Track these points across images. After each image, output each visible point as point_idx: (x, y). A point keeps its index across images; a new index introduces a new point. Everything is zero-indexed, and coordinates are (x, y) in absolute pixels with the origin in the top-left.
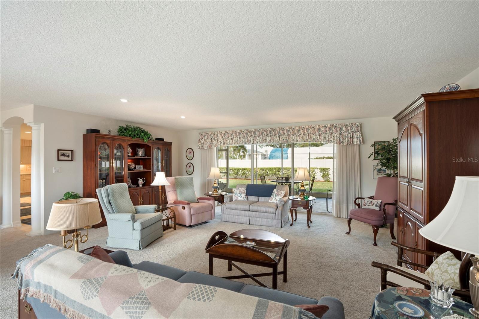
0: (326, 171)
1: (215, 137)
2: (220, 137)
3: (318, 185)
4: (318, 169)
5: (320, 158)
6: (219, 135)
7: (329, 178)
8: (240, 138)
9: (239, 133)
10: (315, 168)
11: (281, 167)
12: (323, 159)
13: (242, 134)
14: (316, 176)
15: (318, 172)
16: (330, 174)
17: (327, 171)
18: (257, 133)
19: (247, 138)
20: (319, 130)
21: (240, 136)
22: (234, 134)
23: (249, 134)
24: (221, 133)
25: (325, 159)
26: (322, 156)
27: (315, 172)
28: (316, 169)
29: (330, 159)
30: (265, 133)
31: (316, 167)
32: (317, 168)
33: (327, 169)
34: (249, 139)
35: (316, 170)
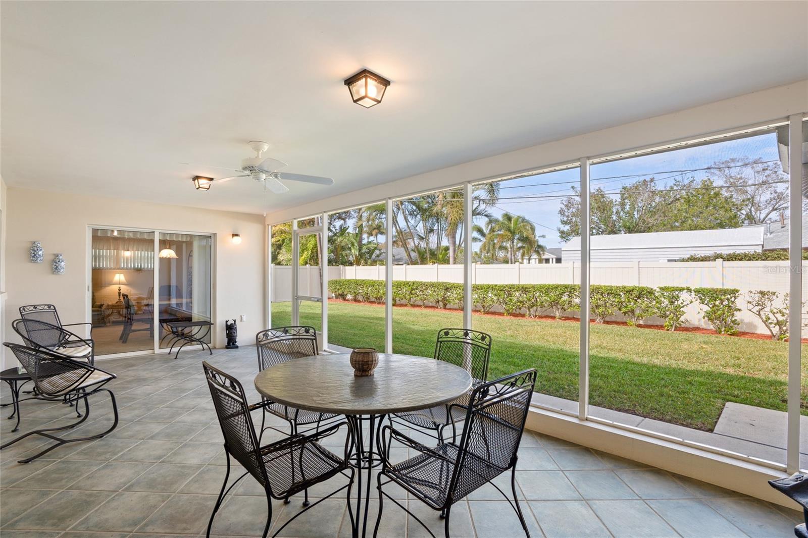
0: (722, 301)
3: (685, 346)
4: (693, 292)
5: (704, 259)
7: (733, 322)
10: (681, 290)
11: (578, 282)
12: (715, 260)
14: (684, 313)
15: (691, 302)
16: (739, 310)
17: (728, 299)
25: (720, 261)
26: (710, 252)
27: (680, 302)
28: (685, 292)
29: (741, 260)
31: (684, 286)
32: (689, 290)
33: (725, 292)
35: (684, 296)
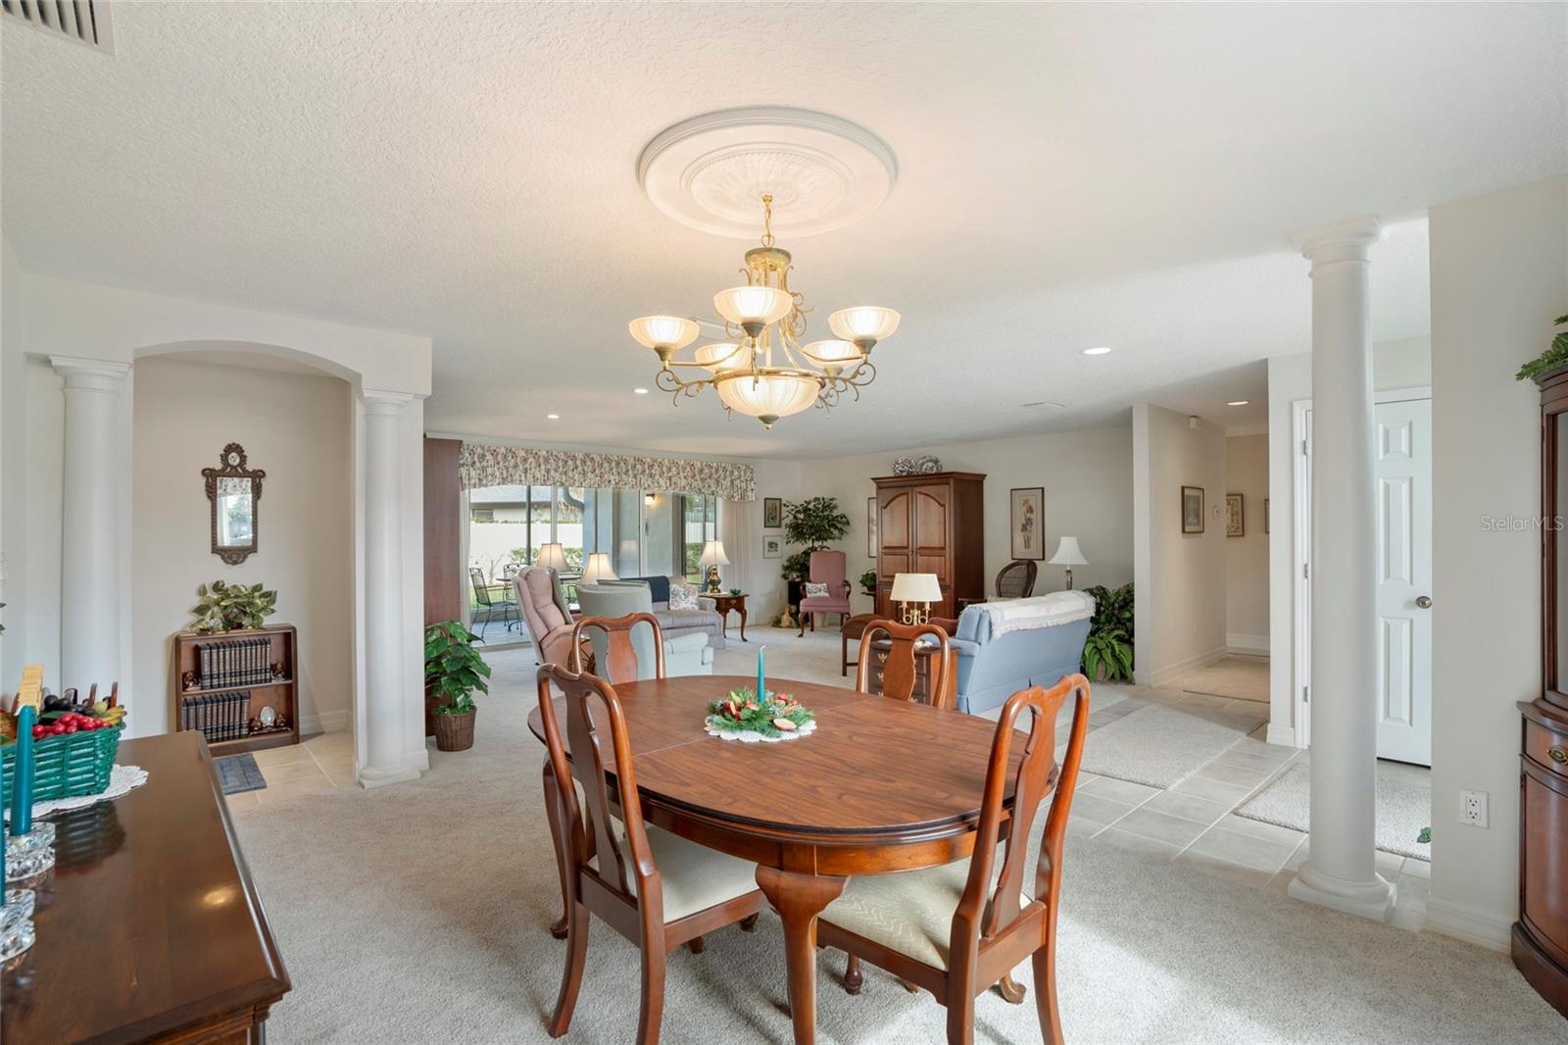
1: (476, 459)
2: (491, 462)
6: (489, 456)
8: (548, 471)
9: (546, 460)
13: (552, 461)
18: (589, 463)
19: (565, 473)
20: (701, 471)
21: (549, 466)
22: (531, 459)
23: (570, 462)
24: (494, 453)
30: (606, 465)
34: (570, 474)
